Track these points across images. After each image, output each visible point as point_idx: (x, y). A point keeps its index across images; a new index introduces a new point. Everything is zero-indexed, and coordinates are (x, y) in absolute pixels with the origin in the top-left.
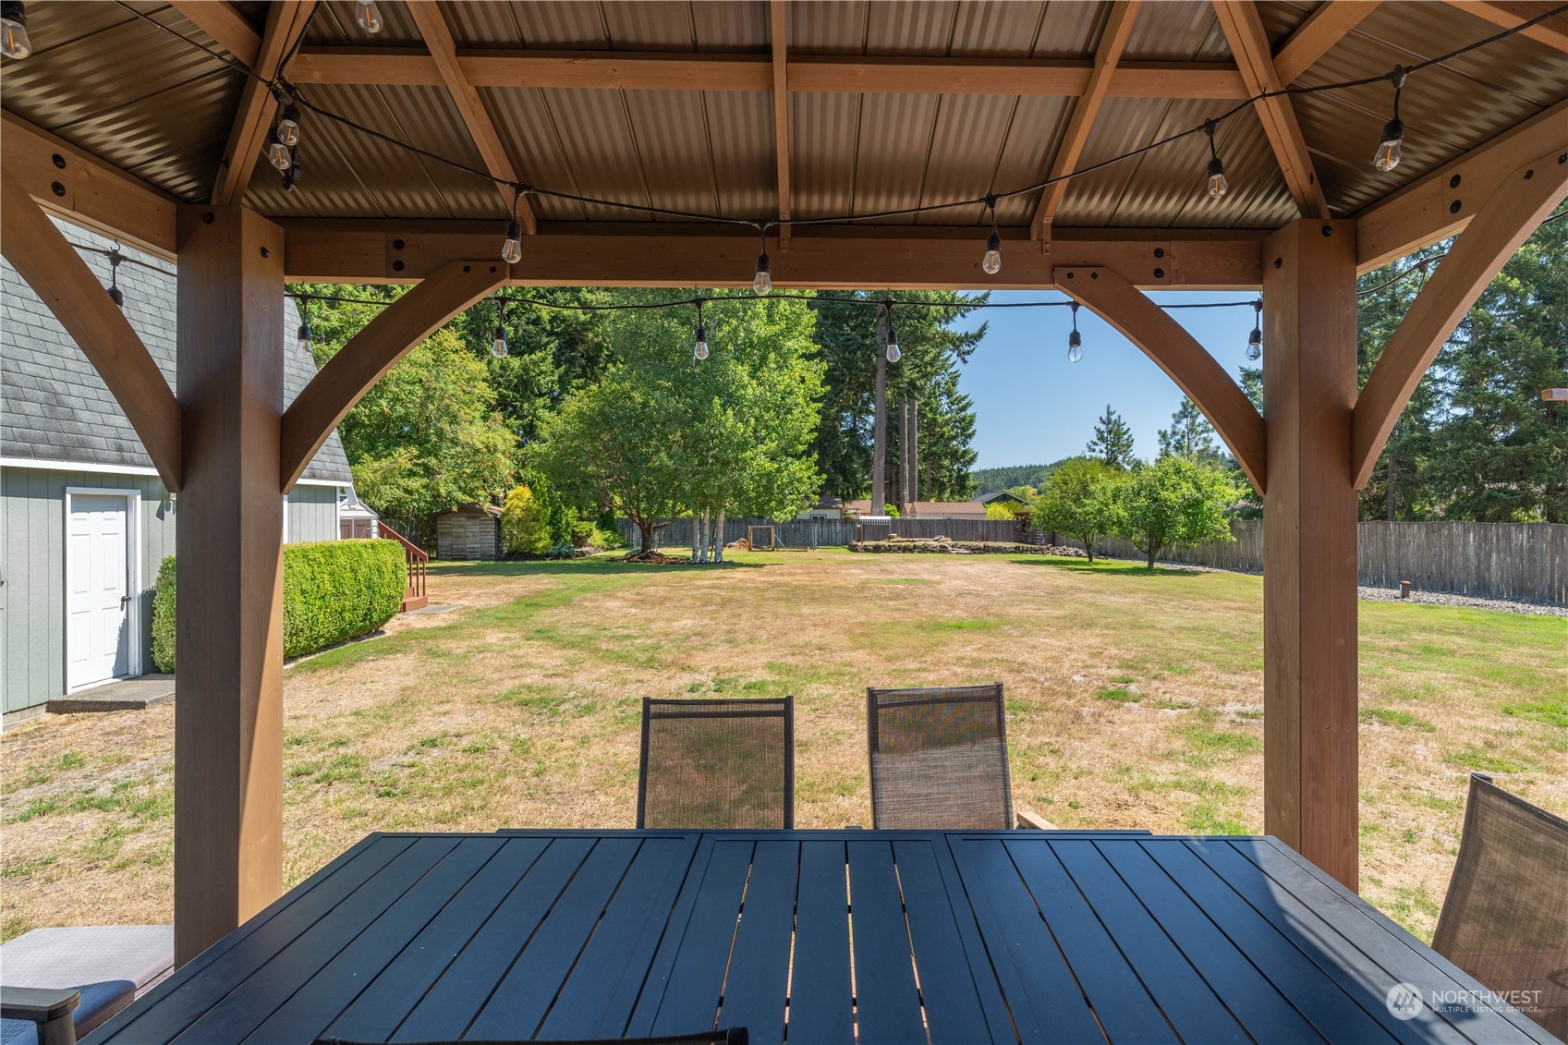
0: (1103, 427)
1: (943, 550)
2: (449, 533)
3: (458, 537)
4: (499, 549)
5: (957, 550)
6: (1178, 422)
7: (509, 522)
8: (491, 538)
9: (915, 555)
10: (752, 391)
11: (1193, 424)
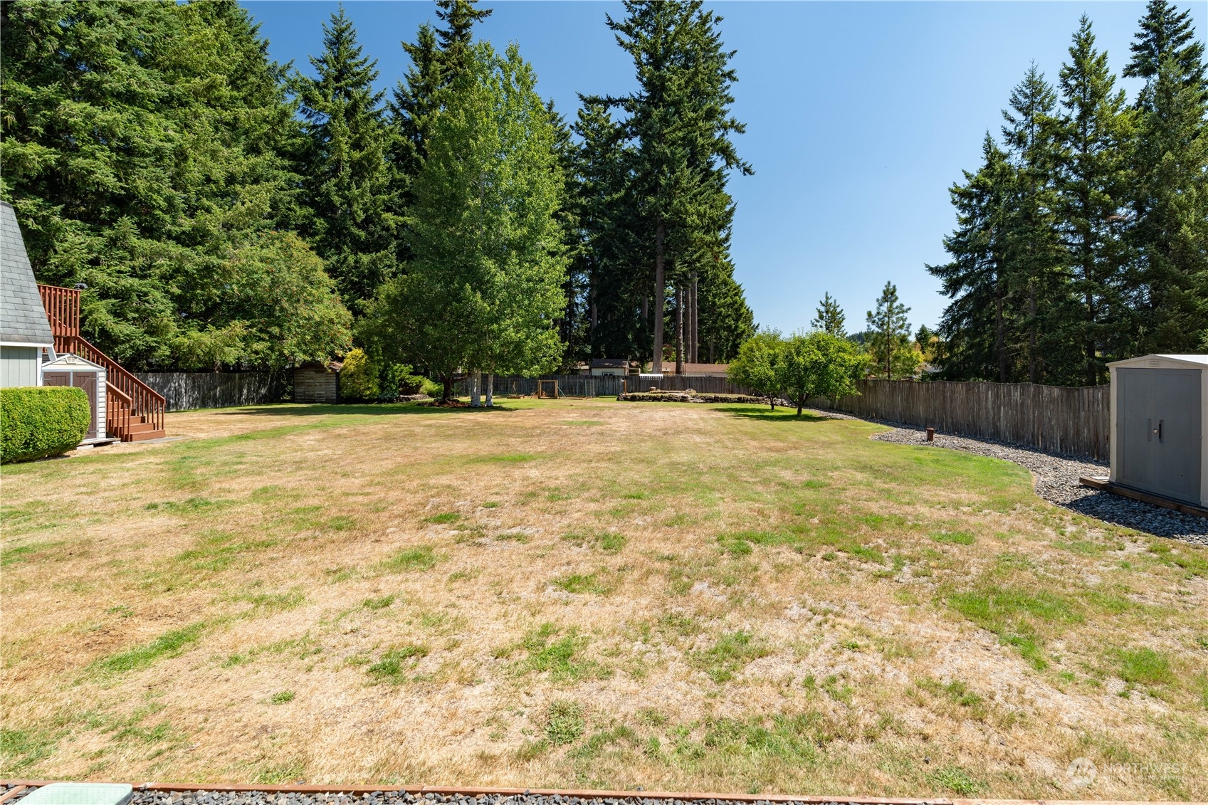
0: (823, 309)
1: (684, 399)
2: (303, 383)
3: (309, 386)
4: (338, 395)
5: (695, 400)
6: (881, 305)
7: (345, 375)
8: (333, 387)
9: (662, 403)
10: (501, 278)
11: (891, 306)
